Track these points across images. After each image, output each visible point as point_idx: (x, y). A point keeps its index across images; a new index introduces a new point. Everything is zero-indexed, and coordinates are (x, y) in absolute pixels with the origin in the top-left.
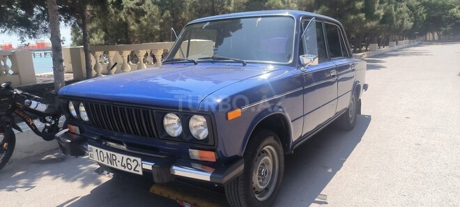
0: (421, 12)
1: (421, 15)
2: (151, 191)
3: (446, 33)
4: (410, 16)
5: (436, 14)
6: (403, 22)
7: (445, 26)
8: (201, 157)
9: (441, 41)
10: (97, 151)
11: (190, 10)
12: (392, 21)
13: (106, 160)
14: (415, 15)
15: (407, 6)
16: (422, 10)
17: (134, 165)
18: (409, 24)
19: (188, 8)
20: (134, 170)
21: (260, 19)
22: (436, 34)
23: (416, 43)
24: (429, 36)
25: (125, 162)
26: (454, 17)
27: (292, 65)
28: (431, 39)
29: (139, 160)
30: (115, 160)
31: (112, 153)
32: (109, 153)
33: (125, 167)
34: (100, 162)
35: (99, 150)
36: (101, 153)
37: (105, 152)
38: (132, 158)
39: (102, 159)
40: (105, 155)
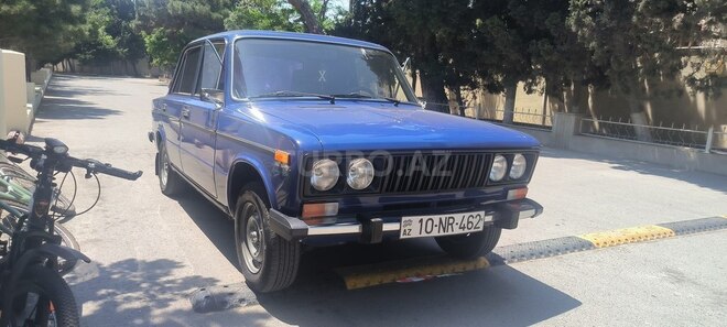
3: (84, 62)
10: (421, 221)
13: (435, 229)
17: (475, 221)
20: (475, 228)
25: (465, 222)
26: (99, 41)
28: (69, 69)
29: (482, 213)
30: (452, 224)
31: (448, 216)
32: (443, 217)
33: (464, 228)
34: (424, 234)
35: (425, 218)
36: (430, 222)
37: (436, 218)
38: (474, 214)
39: (429, 230)
40: (437, 222)
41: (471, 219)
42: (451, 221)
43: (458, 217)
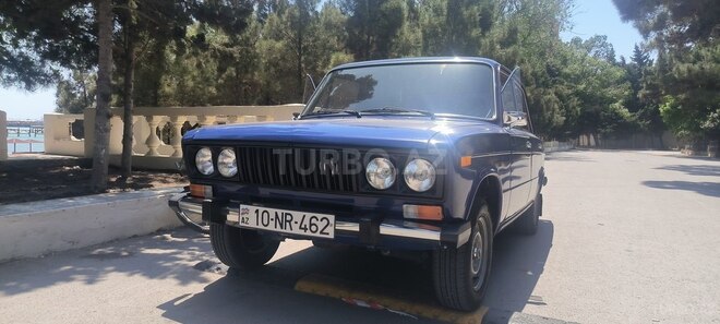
0: (575, 103)
1: (574, 108)
2: (296, 288)
3: (605, 136)
4: (561, 108)
5: (592, 109)
6: (552, 115)
7: (604, 127)
8: (420, 214)
9: (597, 147)
10: (257, 211)
11: (267, 69)
12: (541, 111)
13: (272, 223)
14: (567, 107)
15: (556, 94)
16: (575, 101)
17: (321, 225)
18: (559, 119)
19: (262, 67)
20: (321, 233)
21: (444, 66)
22: (592, 137)
23: (567, 147)
24: (583, 139)
25: (306, 222)
26: (616, 114)
27: (495, 122)
28: (586, 144)
29: (332, 218)
30: (290, 222)
31: (285, 211)
32: (280, 212)
33: (305, 229)
34: (261, 227)
35: (261, 209)
36: (265, 214)
37: (272, 211)
38: (320, 216)
39: (266, 223)
40: (273, 216)
41: (314, 221)
42: (289, 218)
43: (297, 215)
